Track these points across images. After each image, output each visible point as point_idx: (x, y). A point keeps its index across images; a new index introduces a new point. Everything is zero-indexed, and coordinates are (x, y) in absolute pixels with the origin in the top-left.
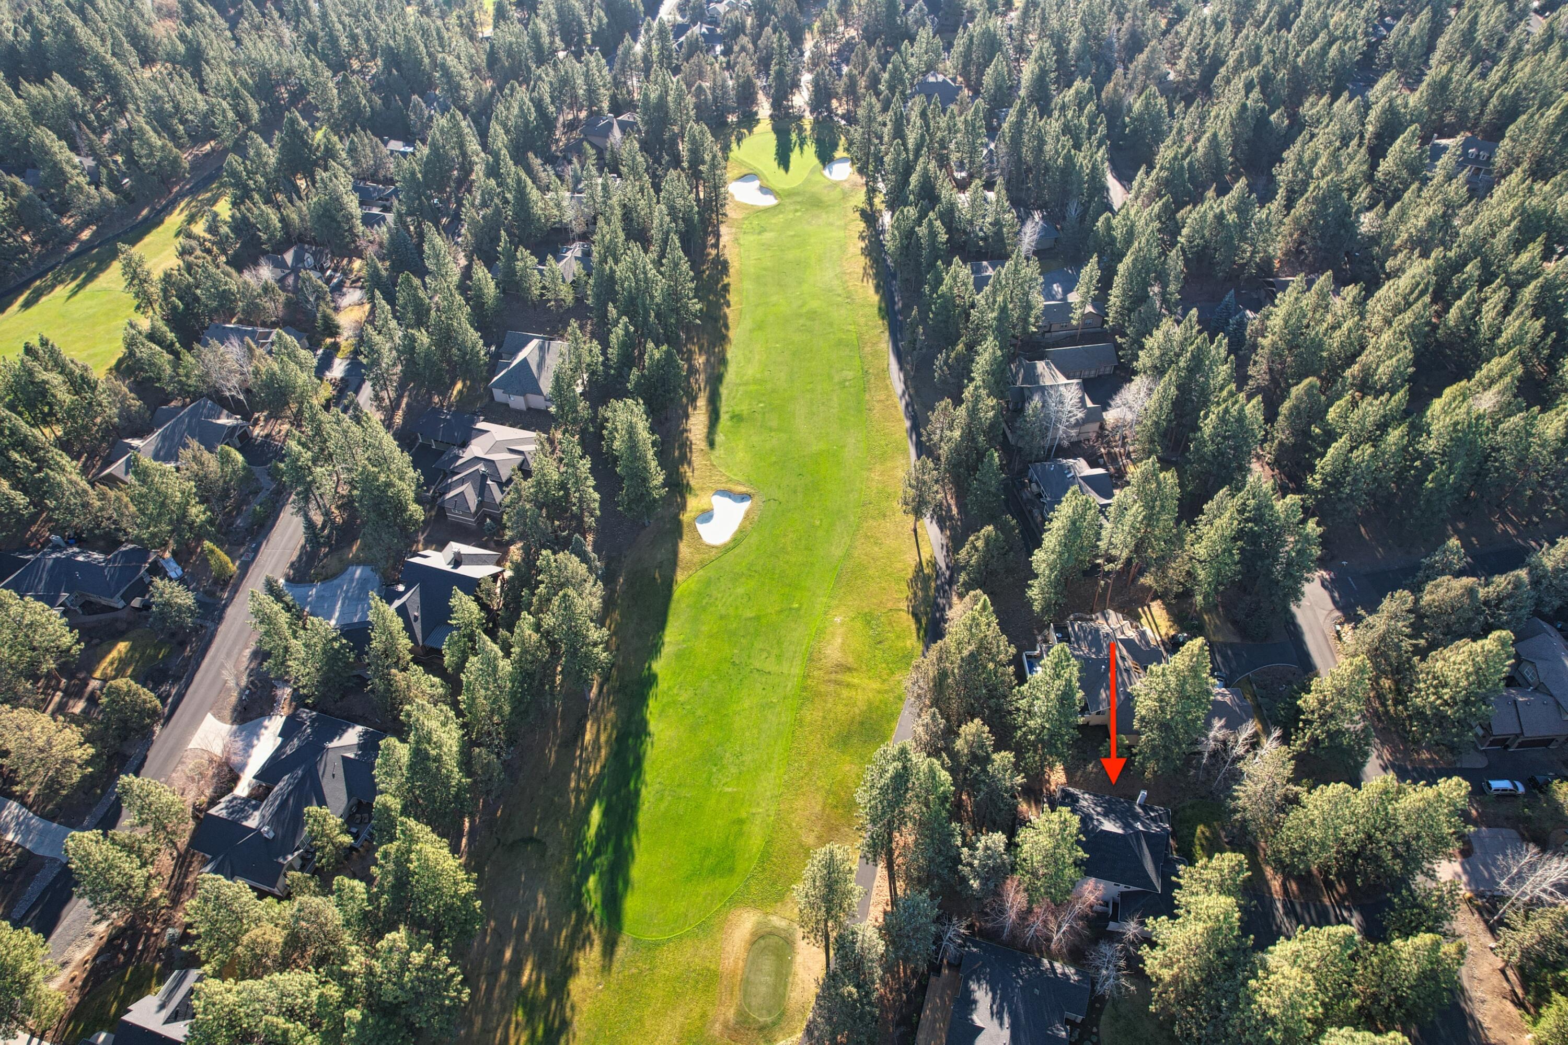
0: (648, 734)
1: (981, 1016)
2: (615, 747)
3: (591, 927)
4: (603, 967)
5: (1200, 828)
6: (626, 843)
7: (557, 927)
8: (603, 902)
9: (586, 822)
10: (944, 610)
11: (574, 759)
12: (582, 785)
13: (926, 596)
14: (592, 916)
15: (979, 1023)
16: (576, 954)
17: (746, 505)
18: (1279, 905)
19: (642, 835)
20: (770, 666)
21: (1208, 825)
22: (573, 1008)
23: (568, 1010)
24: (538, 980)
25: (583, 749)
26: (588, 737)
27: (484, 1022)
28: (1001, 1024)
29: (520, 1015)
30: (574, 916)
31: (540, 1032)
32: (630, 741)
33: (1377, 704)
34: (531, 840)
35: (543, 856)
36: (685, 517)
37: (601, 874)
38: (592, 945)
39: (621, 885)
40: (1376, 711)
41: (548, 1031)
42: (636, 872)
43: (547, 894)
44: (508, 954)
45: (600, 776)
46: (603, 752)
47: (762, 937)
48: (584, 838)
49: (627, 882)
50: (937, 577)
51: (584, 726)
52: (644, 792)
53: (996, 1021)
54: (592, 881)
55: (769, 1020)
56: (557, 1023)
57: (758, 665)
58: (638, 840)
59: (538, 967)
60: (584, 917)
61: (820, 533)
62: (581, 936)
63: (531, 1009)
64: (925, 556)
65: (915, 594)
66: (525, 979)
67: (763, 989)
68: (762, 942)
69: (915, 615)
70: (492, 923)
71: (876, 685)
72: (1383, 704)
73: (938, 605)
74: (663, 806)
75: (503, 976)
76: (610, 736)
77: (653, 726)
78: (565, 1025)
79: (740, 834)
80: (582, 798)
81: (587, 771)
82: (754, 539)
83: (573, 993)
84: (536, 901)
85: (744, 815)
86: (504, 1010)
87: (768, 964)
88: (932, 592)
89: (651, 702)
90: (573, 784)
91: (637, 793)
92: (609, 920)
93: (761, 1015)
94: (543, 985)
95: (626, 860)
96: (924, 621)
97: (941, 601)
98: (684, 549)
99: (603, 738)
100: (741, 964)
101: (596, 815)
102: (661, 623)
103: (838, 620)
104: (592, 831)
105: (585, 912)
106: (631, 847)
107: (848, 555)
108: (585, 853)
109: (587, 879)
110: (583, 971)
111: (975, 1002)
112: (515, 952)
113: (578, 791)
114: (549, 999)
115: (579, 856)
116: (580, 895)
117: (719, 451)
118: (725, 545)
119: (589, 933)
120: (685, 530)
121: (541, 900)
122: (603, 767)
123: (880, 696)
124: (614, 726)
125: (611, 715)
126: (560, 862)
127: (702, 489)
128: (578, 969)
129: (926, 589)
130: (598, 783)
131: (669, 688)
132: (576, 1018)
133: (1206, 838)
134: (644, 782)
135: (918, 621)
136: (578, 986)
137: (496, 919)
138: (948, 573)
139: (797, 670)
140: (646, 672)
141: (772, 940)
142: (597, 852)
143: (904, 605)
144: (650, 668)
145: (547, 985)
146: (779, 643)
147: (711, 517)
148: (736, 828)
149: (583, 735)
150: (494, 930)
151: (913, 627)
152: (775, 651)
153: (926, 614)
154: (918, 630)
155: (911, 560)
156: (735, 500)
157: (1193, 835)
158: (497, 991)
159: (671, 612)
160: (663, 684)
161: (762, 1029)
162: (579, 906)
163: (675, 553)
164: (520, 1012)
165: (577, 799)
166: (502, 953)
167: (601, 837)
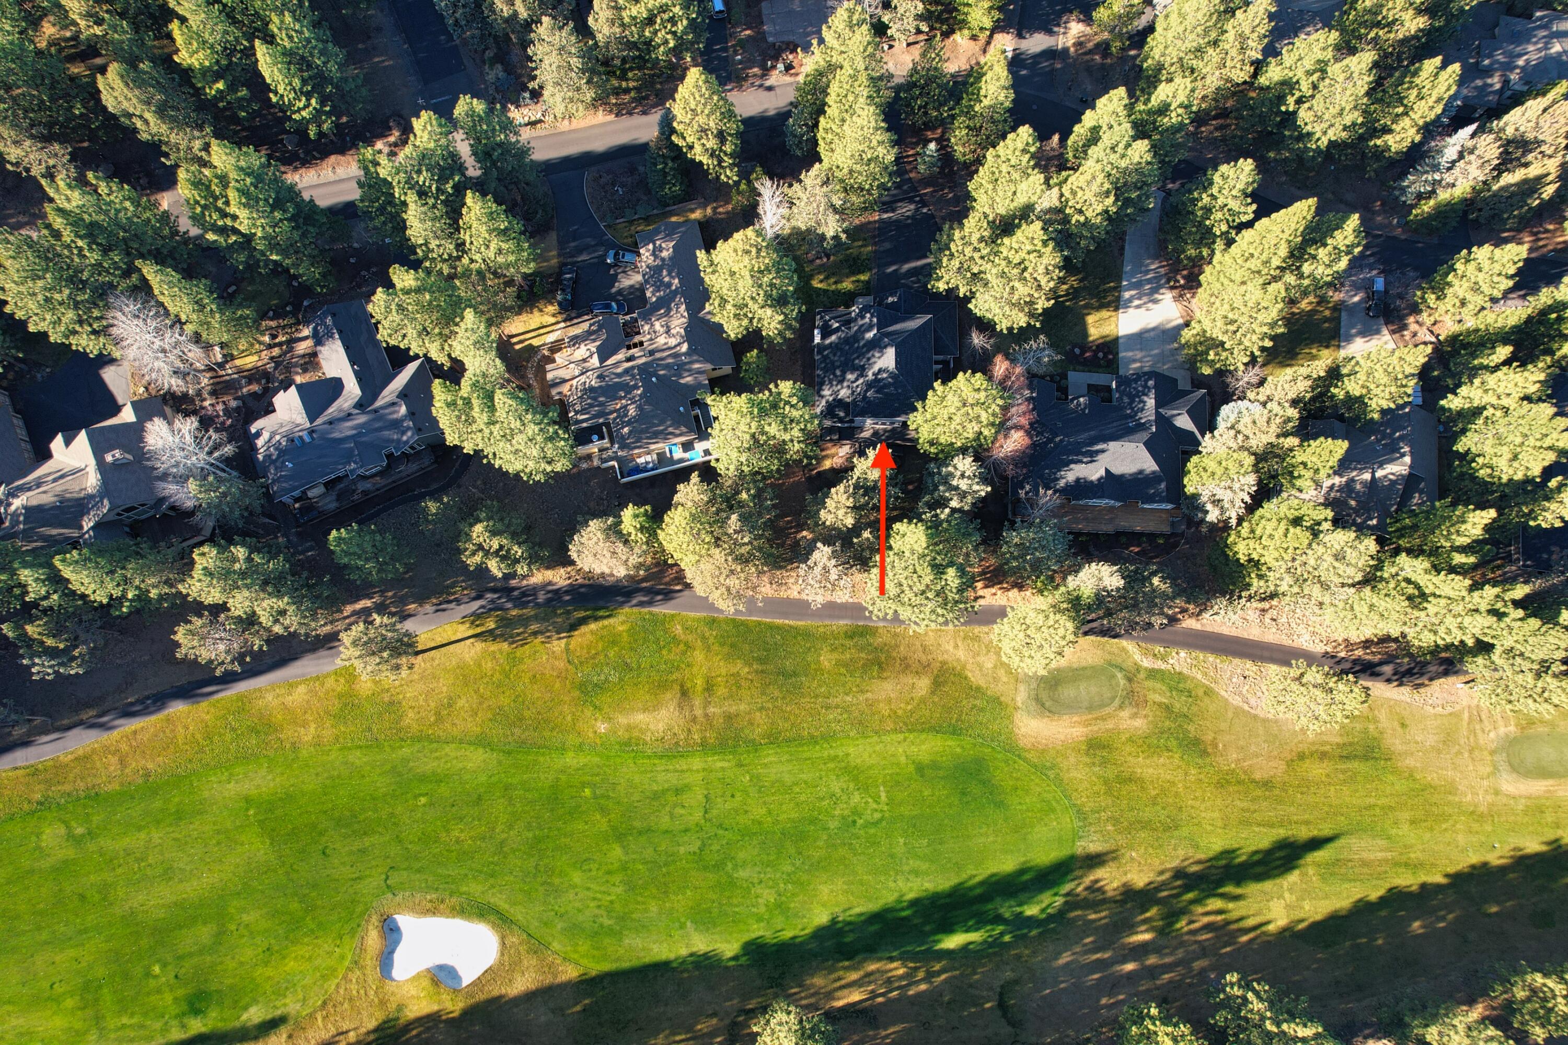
0: (834, 921)
1: (1093, 472)
2: (859, 958)
3: (1080, 889)
4: (1114, 859)
5: (816, 284)
6: (978, 891)
7: (1089, 927)
8: (1049, 888)
9: (965, 949)
10: (557, 592)
11: (890, 1001)
12: (921, 975)
13: (536, 618)
14: (1068, 894)
15: (1102, 472)
16: (1110, 894)
17: (404, 920)
18: (885, 216)
19: (964, 876)
20: (696, 797)
21: (811, 277)
22: (1161, 873)
23: (1163, 877)
24: (1145, 921)
25: (874, 995)
26: (856, 996)
27: (1198, 959)
28: (1103, 451)
29: (1182, 924)
30: (1073, 914)
31: (1190, 896)
32: (848, 939)
33: (627, 98)
34: (1002, 1005)
35: (1016, 982)
36: (454, 1006)
37: (1021, 904)
38: (1097, 881)
39: (1026, 877)
40: (634, 100)
41: (1187, 888)
42: (1007, 865)
43: (1058, 955)
44: (1130, 967)
45: (904, 958)
46: (872, 967)
47: (1043, 705)
48: (985, 941)
49: (1022, 872)
50: (501, 609)
51: (842, 1009)
52: (911, 896)
53: (1100, 457)
54: (1031, 911)
55: (1119, 675)
56: (1179, 883)
57: (698, 815)
58: (973, 877)
59: (1131, 928)
60: (1073, 902)
61: (444, 790)
62: (1091, 896)
63: (1172, 916)
64: (464, 630)
65: (535, 634)
66: (1147, 937)
67: (1094, 689)
68: (1047, 704)
69: (573, 627)
70: (1104, 1001)
71: (699, 655)
72: (627, 91)
73: (549, 601)
74: (924, 866)
75: (1152, 960)
76: (846, 969)
77: (821, 918)
78: (1179, 873)
79: (935, 765)
80: (937, 967)
81: (901, 978)
82: (475, 888)
83: (1147, 880)
84: (1068, 964)
85: (911, 768)
86: (1182, 944)
87: (1067, 692)
88: (528, 612)
89: (788, 934)
90: (923, 987)
91: (914, 903)
92: (1066, 874)
93: (1118, 685)
94: (1148, 915)
95: (997, 883)
96: (582, 614)
97: (542, 597)
98: (520, 984)
99: (854, 976)
100: (1075, 719)
101: (953, 942)
102: (661, 968)
103: (602, 728)
104: (974, 937)
105: (1066, 903)
106: (982, 883)
107: (482, 742)
108: (1002, 934)
109: (1030, 918)
110: (1124, 879)
111: (1078, 480)
112: (1124, 960)
113: (930, 976)
114: (1158, 902)
115: (1007, 938)
116: (1051, 918)
117: (291, 1006)
118: (494, 926)
119: (1087, 889)
120: (481, 997)
121: (1065, 958)
122: (891, 959)
123: (716, 647)
124: (832, 970)
125: (818, 981)
126: (1018, 957)
127: (383, 1003)
128: (1124, 885)
129: (524, 621)
130: (914, 957)
131: (760, 919)
132: (1168, 866)
133: (827, 278)
134: (899, 901)
135: (583, 621)
136: (1140, 880)
137: (1098, 1000)
138: (489, 596)
139: (697, 763)
140: (743, 960)
141: (1044, 695)
142: (998, 919)
143: (558, 645)
144: (735, 958)
145: (1147, 910)
146: (656, 796)
147: (441, 967)
148: (928, 772)
149: (854, 1004)
150: (1110, 996)
151: (593, 626)
152: (671, 798)
153: (568, 613)
154: (596, 619)
155: (472, 651)
156: (397, 942)
157: (825, 291)
158: (1167, 960)
159: (635, 963)
160: (757, 931)
161: (1130, 680)
162: (1060, 916)
163: (530, 997)
164: (1178, 926)
165: (939, 973)
166: (1130, 975)
167: (981, 921)
